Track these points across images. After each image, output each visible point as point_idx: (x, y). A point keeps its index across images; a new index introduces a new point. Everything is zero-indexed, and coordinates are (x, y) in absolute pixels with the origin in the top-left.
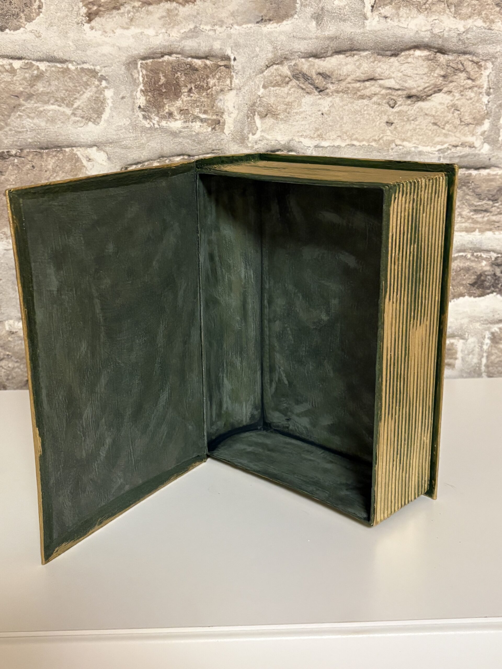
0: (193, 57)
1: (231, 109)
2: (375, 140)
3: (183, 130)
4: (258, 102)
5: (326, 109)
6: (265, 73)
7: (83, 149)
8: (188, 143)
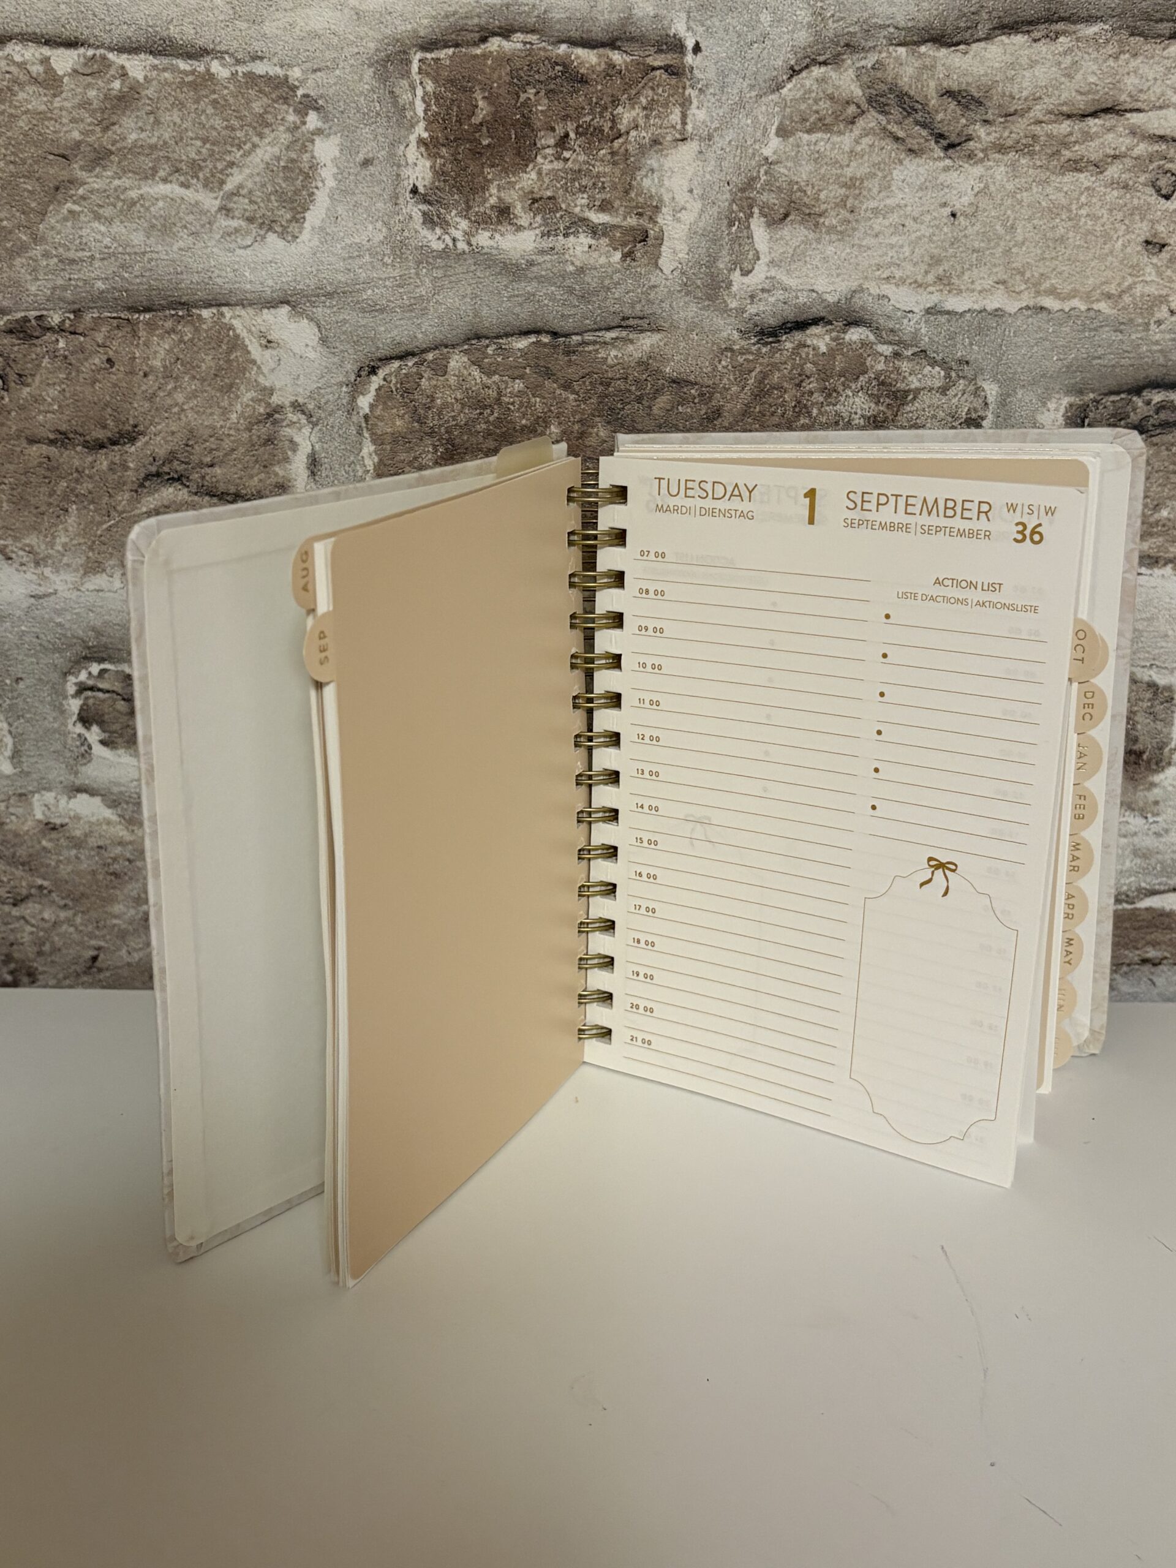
0: (573, 43)
1: (682, 198)
2: (1109, 296)
3: (540, 259)
4: (763, 178)
5: (965, 200)
6: (784, 91)
7: (250, 311)
8: (552, 298)
